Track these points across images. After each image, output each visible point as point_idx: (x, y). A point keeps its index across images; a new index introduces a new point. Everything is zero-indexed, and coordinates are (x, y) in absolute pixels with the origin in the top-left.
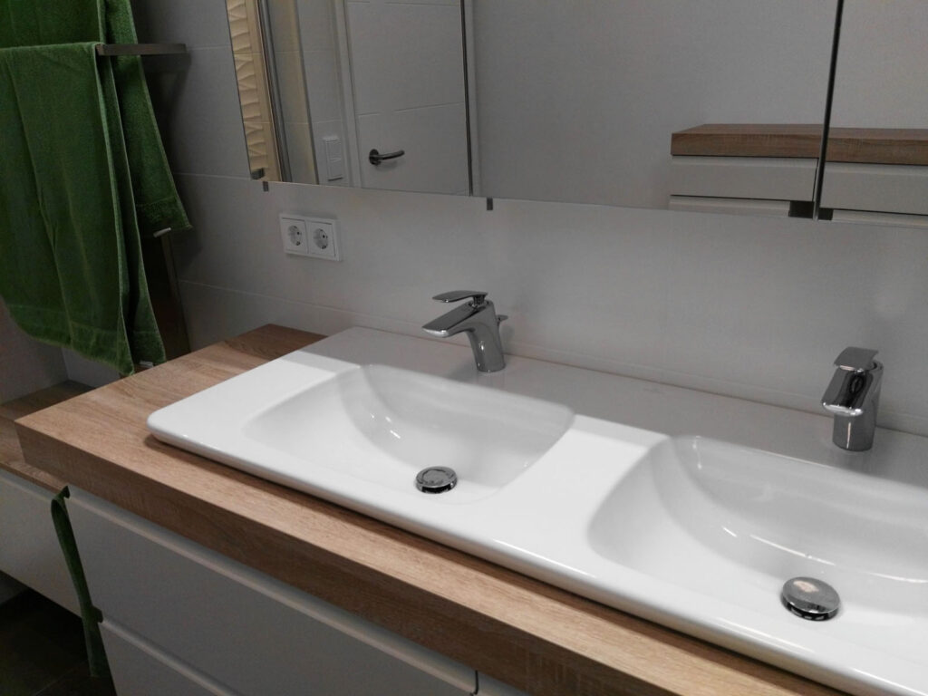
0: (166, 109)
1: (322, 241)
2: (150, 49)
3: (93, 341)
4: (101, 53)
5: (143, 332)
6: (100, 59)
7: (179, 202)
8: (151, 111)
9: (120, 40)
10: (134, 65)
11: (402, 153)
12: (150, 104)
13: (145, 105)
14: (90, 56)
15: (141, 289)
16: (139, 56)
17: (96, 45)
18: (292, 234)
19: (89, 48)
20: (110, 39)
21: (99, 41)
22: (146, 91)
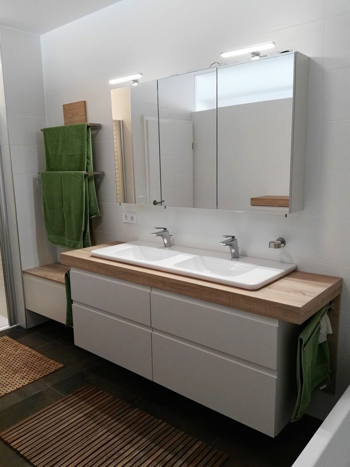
0: (97, 187)
1: (132, 219)
2: (95, 173)
3: (72, 245)
4: (85, 174)
7: (98, 209)
8: (94, 187)
9: (89, 171)
10: (92, 177)
11: (163, 201)
12: (94, 185)
13: (93, 186)
14: (83, 174)
15: (87, 230)
16: (93, 175)
17: (84, 172)
18: (125, 217)
19: (83, 173)
20: (87, 171)
22: (94, 182)
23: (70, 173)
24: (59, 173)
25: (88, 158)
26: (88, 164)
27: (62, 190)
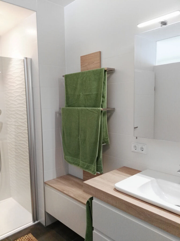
1: (142, 149)
2: (108, 109)
3: (85, 166)
4: (102, 110)
5: (99, 165)
6: (101, 111)
7: (108, 139)
9: (104, 107)
11: (137, 127)
12: (107, 119)
13: (106, 119)
14: (99, 110)
15: (101, 156)
16: (106, 111)
18: (134, 147)
20: (102, 107)
21: (100, 107)
22: (106, 117)
23: (87, 109)
24: (77, 109)
25: (103, 97)
26: (103, 102)
27: (79, 122)
